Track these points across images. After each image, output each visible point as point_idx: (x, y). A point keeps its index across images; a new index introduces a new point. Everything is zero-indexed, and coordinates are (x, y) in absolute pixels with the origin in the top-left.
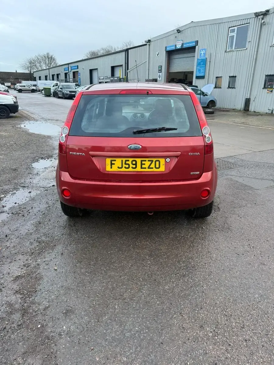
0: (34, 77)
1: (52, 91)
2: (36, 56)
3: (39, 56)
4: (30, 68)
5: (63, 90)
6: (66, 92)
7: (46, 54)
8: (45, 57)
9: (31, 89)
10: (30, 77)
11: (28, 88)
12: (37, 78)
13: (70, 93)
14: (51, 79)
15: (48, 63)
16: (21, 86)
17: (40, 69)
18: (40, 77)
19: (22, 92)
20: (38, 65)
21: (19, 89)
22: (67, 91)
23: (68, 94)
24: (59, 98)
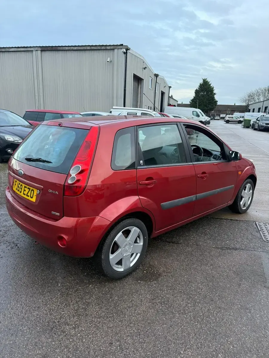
0: (249, 109)
1: (252, 123)
2: (256, 89)
3: (260, 89)
4: (248, 101)
5: (260, 122)
6: (261, 124)
7: (267, 87)
8: (265, 90)
9: (238, 120)
10: (245, 109)
11: (236, 119)
12: (251, 110)
13: (266, 126)
14: (263, 111)
15: (267, 96)
16: (229, 118)
17: (257, 101)
18: (254, 109)
19: (230, 123)
20: (256, 98)
21: (227, 120)
22: (263, 123)
23: (263, 126)
24: (255, 129)
